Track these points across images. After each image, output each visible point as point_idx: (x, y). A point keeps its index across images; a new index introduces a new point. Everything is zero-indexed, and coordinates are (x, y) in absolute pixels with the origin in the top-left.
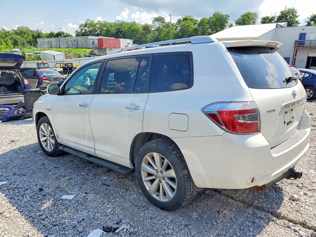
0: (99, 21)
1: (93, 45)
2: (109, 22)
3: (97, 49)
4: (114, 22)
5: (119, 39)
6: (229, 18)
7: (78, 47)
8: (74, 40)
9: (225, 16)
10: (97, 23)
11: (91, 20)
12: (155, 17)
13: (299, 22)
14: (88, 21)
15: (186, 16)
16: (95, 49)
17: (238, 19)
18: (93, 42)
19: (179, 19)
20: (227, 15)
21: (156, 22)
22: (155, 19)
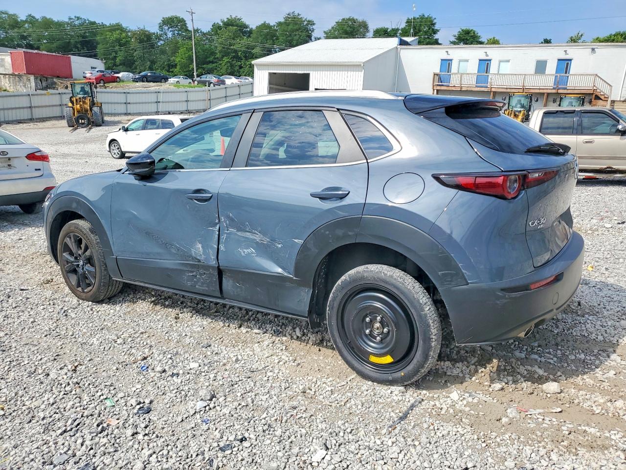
0: (30, 15)
2: (55, 19)
3: (7, 76)
4: (67, 20)
5: (69, 56)
6: (314, 27)
9: (305, 23)
10: (26, 21)
11: (11, 12)
12: (165, 17)
13: (440, 42)
14: (4, 16)
15: (230, 18)
16: (2, 76)
17: (330, 28)
18: (3, 61)
19: (215, 23)
20: (309, 21)
21: (167, 28)
22: (163, 21)
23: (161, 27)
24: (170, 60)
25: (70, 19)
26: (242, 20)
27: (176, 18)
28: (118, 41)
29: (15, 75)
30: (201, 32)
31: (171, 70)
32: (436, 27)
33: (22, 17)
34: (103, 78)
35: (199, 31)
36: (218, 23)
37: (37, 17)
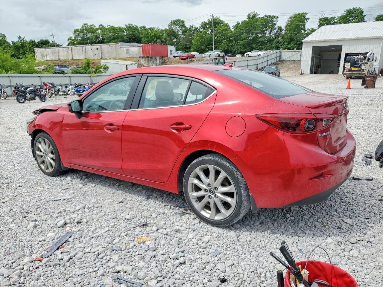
0: (101, 25)
1: (128, 54)
2: (116, 26)
3: (144, 58)
4: (124, 26)
6: (278, 20)
7: (103, 57)
8: (97, 49)
10: (99, 28)
12: (172, 20)
14: (85, 26)
16: (141, 58)
18: (128, 50)
19: (203, 22)
20: (275, 16)
21: (173, 26)
22: (171, 23)
23: (169, 26)
24: (186, 45)
25: (126, 25)
26: (220, 19)
27: (179, 20)
28: (156, 36)
29: (149, 57)
30: (195, 27)
31: (187, 50)
32: (364, 14)
33: (97, 26)
34: (189, 56)
35: (194, 27)
36: (205, 22)
37: (105, 26)
